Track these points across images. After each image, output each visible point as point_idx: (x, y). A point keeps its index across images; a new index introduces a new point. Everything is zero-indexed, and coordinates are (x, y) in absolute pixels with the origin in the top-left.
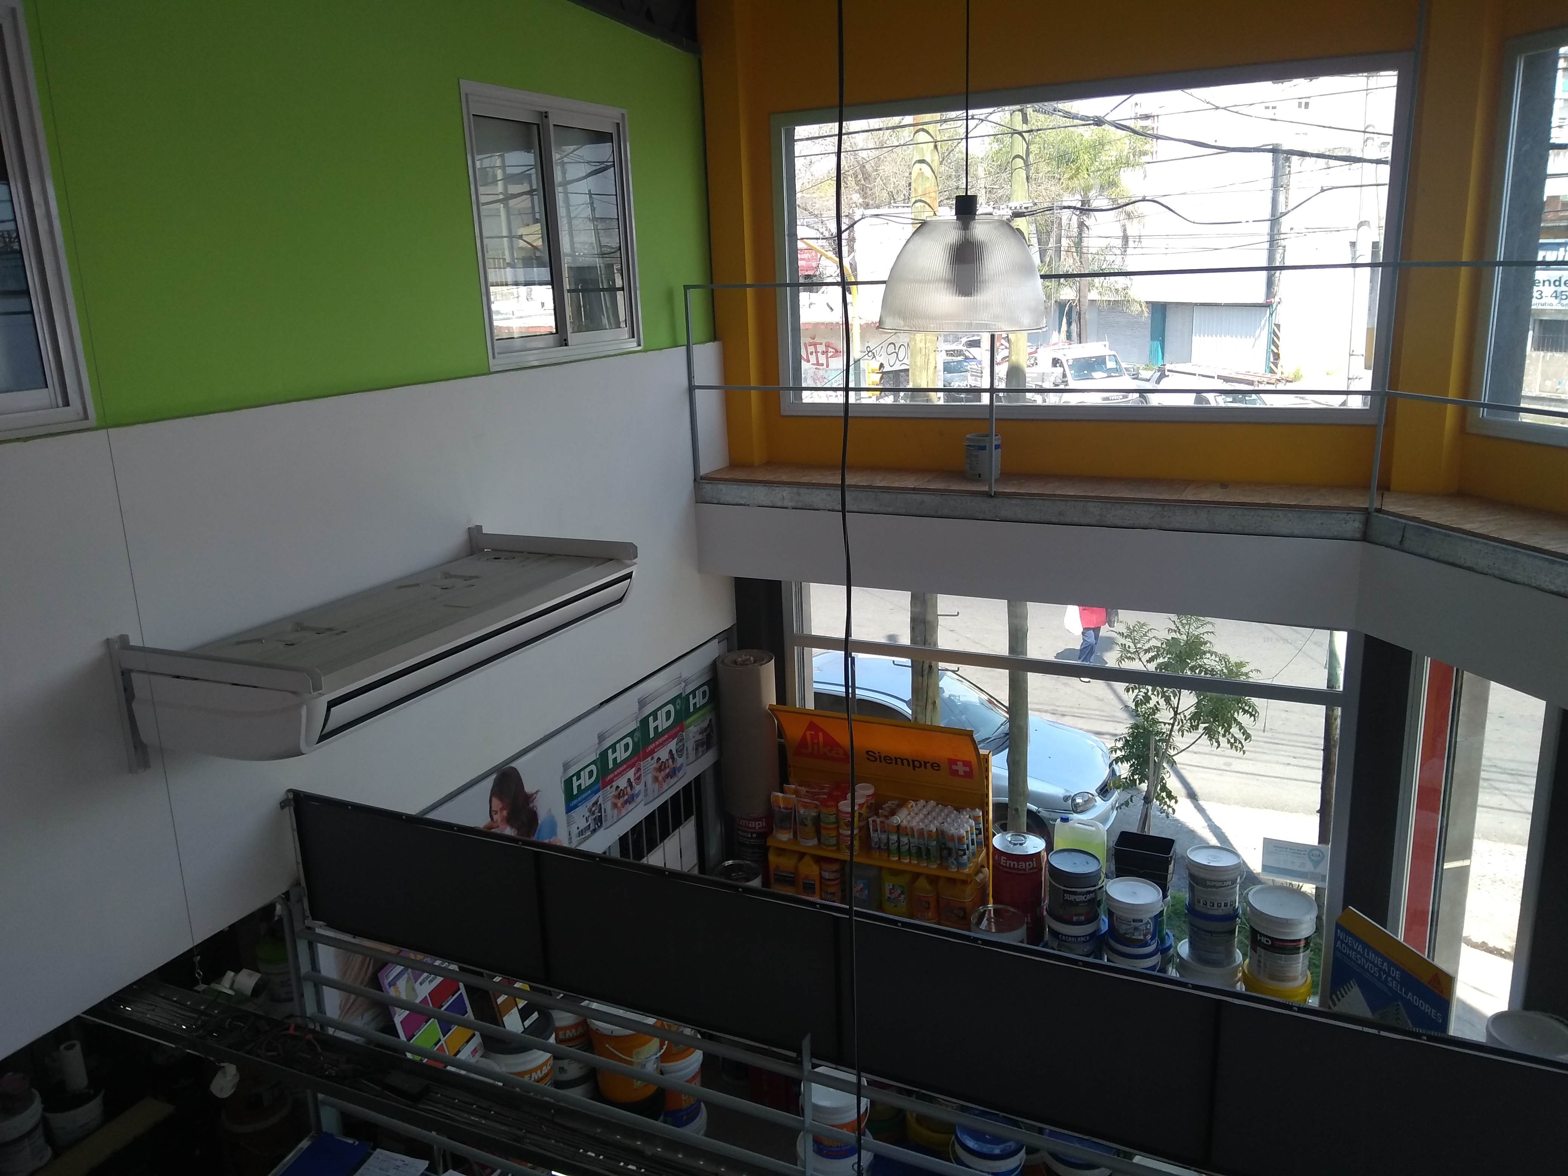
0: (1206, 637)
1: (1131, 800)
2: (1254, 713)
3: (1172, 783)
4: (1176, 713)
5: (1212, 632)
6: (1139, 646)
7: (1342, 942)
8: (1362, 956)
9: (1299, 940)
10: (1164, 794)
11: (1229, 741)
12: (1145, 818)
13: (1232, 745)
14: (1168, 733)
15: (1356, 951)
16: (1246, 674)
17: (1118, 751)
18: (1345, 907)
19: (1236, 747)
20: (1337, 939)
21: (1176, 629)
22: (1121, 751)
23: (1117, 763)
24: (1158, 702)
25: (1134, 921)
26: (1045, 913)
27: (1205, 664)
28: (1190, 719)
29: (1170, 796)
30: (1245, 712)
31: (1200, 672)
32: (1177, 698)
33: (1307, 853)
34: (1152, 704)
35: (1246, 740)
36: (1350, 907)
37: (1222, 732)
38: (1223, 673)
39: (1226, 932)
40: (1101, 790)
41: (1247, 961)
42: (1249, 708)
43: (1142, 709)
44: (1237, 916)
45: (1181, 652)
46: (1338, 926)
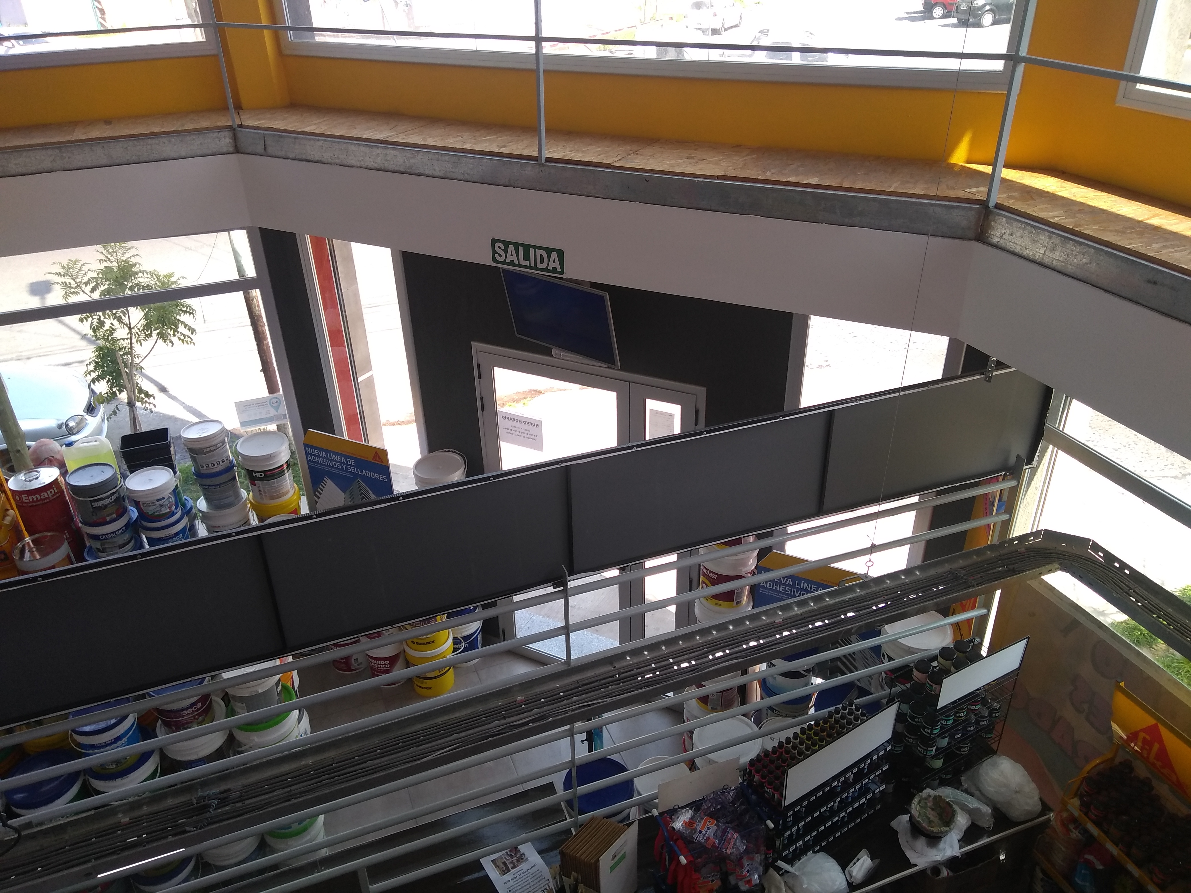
0: (133, 260)
1: (118, 409)
2: (191, 311)
3: (146, 385)
4: (130, 329)
5: (137, 255)
6: (78, 280)
7: (311, 455)
8: (327, 459)
9: (282, 465)
10: (143, 396)
11: (180, 339)
12: (134, 419)
13: (183, 341)
14: (129, 346)
15: (322, 457)
16: (176, 282)
17: (92, 373)
18: (305, 431)
19: (187, 341)
20: (307, 454)
21: (106, 259)
22: (94, 372)
23: (94, 384)
24: (112, 324)
25: (157, 501)
26: (80, 525)
27: (140, 282)
28: (143, 330)
29: (148, 395)
30: (185, 312)
31: (139, 289)
32: (127, 316)
33: (268, 403)
34: (107, 326)
35: (192, 333)
36: (310, 429)
37: (172, 333)
38: (158, 286)
39: (230, 481)
40: (88, 410)
41: (251, 494)
42: (187, 308)
43: (101, 332)
44: (234, 466)
45: (117, 277)
46: (306, 445)
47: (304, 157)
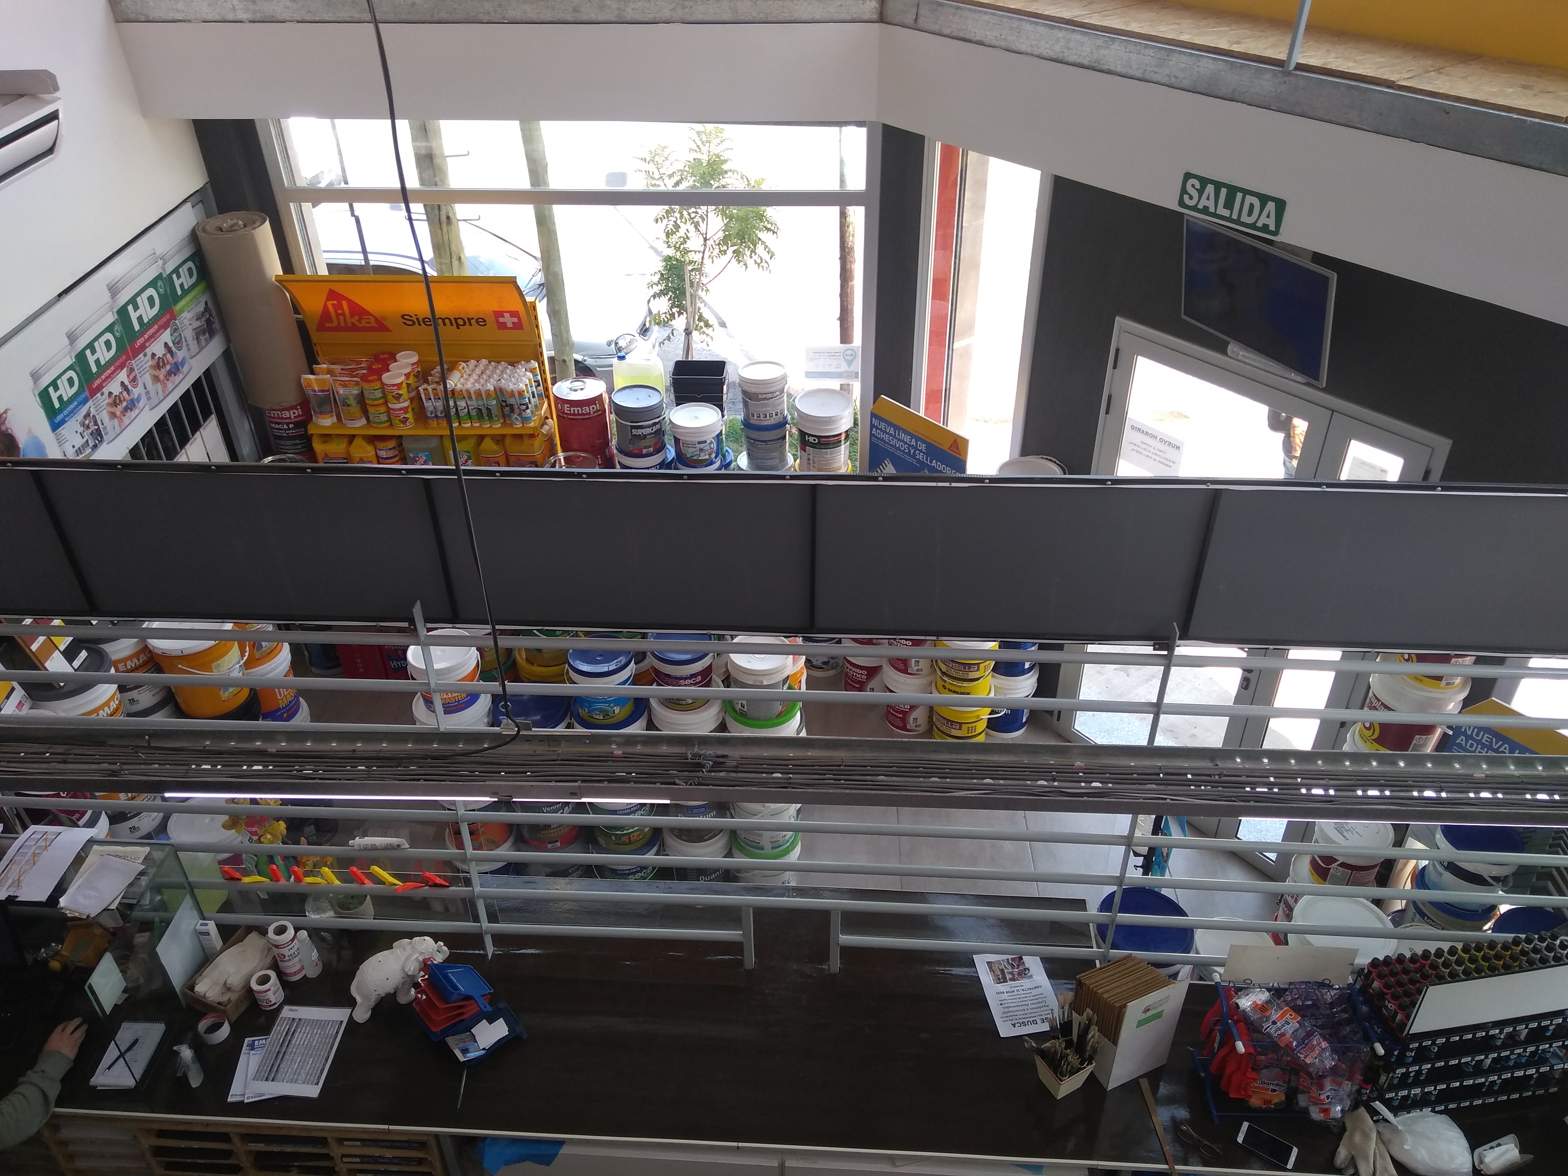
0: (725, 156)
1: (673, 335)
2: (776, 230)
3: (707, 314)
4: (705, 239)
6: (662, 171)
7: (877, 428)
8: (895, 437)
9: (840, 434)
10: (702, 324)
11: (756, 262)
12: (688, 348)
13: (759, 265)
14: (700, 261)
15: (888, 433)
17: (654, 286)
18: (876, 397)
19: (763, 267)
20: (872, 426)
21: (697, 149)
22: (657, 285)
23: (654, 298)
24: (687, 230)
25: (699, 443)
26: (615, 451)
27: (727, 182)
28: (719, 244)
29: (707, 325)
30: (769, 230)
32: (705, 222)
33: (841, 354)
34: (682, 232)
35: (771, 258)
36: (882, 396)
37: (748, 253)
39: (778, 439)
40: (641, 330)
41: (798, 461)
42: (772, 226)
43: (674, 239)
44: (786, 423)
45: (704, 174)
46: (873, 415)
47: (962, 35)
